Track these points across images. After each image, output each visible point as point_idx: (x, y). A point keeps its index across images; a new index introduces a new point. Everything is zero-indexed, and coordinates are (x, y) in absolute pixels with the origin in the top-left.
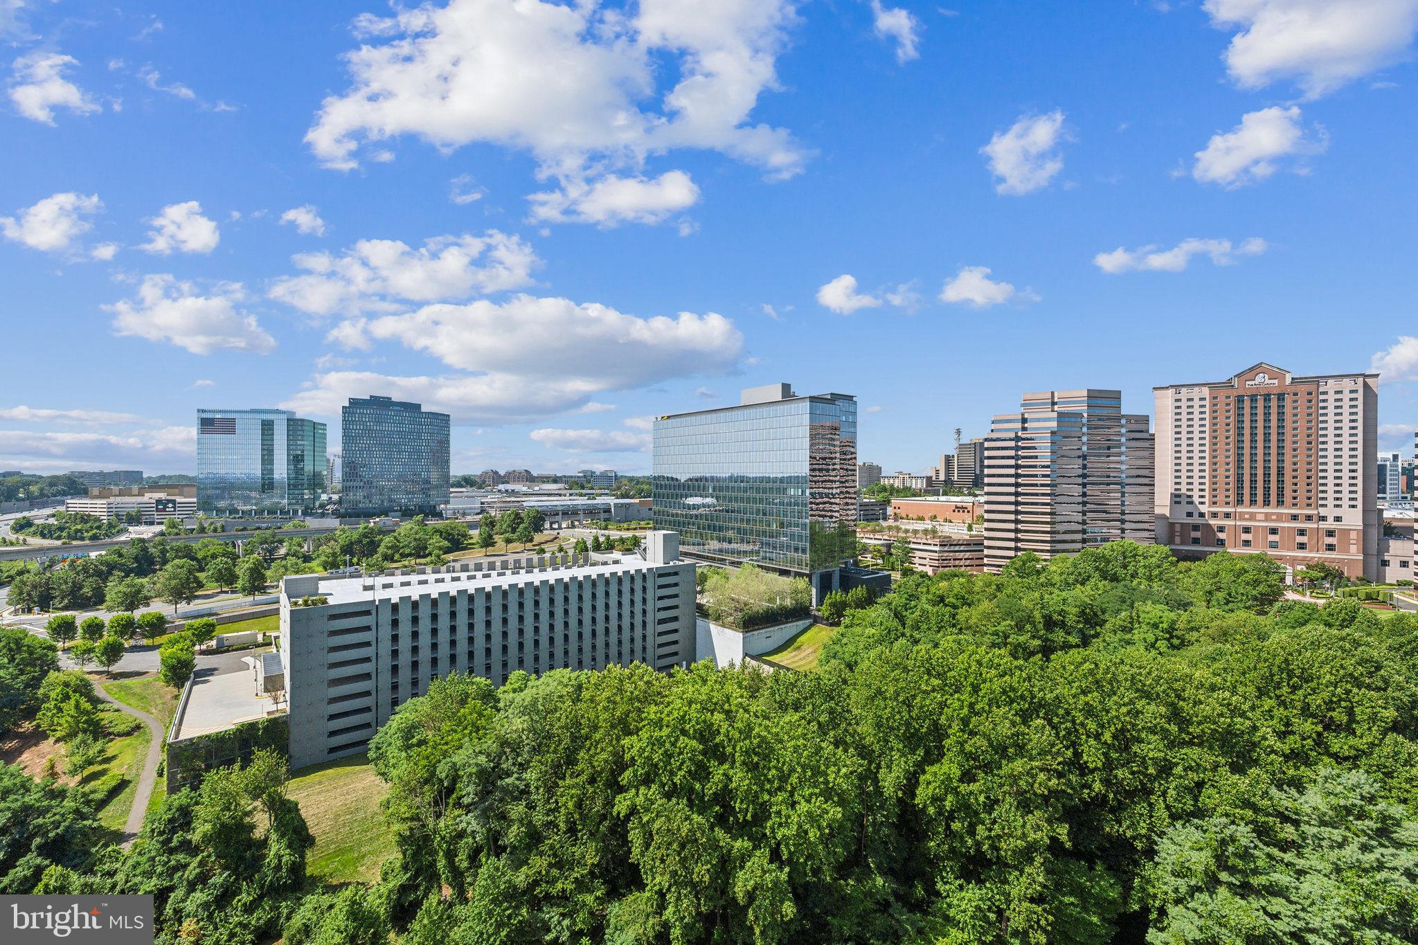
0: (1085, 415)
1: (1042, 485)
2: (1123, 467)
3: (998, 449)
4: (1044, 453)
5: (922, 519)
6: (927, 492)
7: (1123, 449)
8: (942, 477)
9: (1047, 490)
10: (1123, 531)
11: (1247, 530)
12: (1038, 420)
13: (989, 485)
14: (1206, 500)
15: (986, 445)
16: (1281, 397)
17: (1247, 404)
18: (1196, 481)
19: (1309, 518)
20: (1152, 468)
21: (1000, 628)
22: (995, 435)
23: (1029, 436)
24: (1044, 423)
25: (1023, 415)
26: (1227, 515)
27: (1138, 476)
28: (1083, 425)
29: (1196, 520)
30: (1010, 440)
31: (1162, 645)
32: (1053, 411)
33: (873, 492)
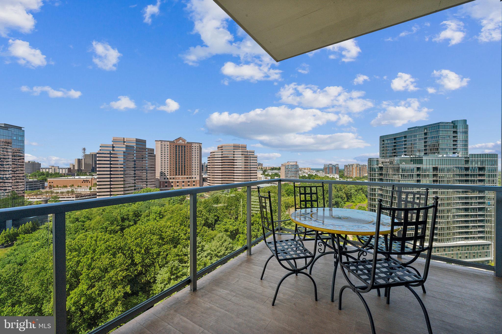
0: (135, 147)
1: (120, 171)
2: (147, 165)
3: (103, 157)
4: (121, 159)
5: (66, 187)
6: (68, 175)
7: (147, 159)
8: (76, 168)
9: (122, 173)
10: (147, 185)
11: (178, 182)
12: (119, 147)
13: (99, 171)
14: (168, 174)
15: (98, 155)
16: (185, 146)
17: (178, 148)
18: (166, 169)
19: (190, 178)
20: (155, 165)
21: (104, 225)
22: (101, 152)
23: (115, 153)
24: (121, 149)
26: (174, 178)
27: (151, 168)
28: (134, 150)
29: (166, 180)
30: (108, 154)
31: (158, 218)
32: (124, 144)
33: (36, 176)
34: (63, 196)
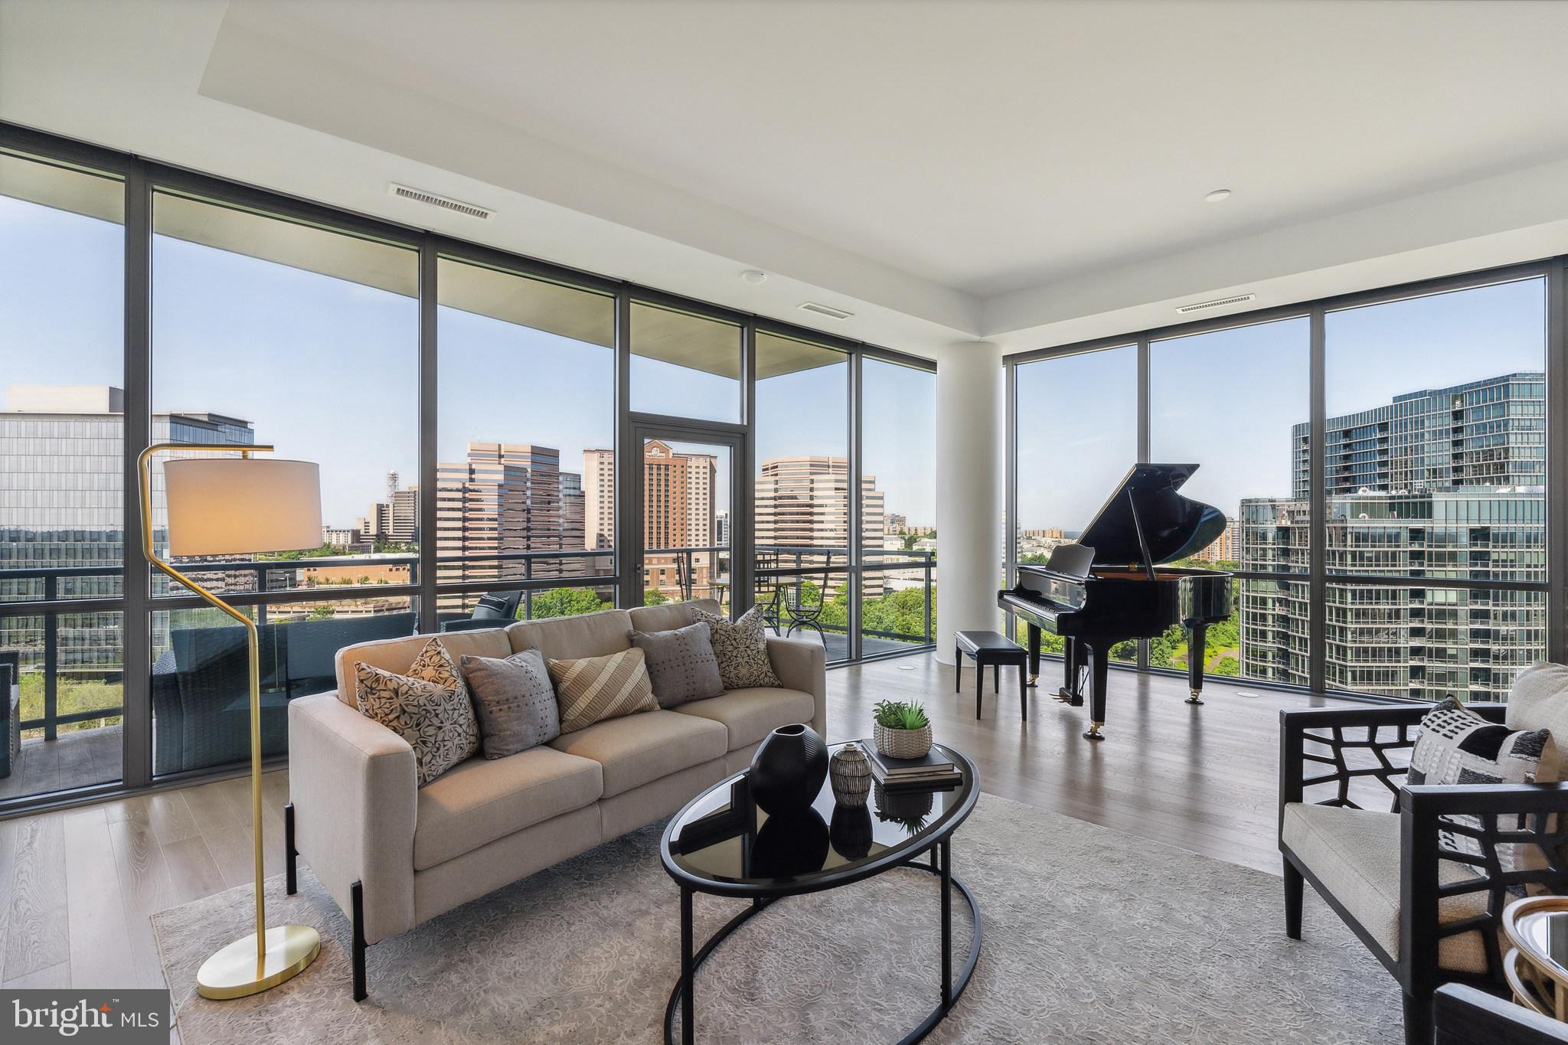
1: (489, 539)
2: (562, 521)
4: (490, 505)
5: (348, 582)
6: (353, 549)
7: (561, 504)
8: (373, 530)
9: (495, 544)
12: (486, 472)
16: (667, 468)
20: (582, 522)
23: (476, 488)
24: (492, 475)
25: (470, 465)
27: (572, 529)
28: (528, 480)
30: (458, 490)
32: (500, 464)
34: (343, 606)
